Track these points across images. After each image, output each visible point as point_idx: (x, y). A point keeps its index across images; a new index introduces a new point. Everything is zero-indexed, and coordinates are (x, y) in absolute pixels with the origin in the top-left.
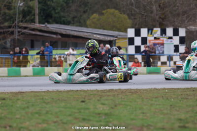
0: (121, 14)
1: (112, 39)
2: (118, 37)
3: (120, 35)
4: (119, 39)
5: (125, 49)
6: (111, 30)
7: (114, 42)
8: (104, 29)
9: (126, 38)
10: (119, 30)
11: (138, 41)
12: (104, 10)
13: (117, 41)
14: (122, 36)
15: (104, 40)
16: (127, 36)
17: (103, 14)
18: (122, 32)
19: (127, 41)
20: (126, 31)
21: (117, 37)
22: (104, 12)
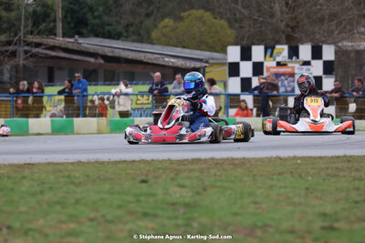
0: (215, 18)
1: (198, 65)
2: (211, 61)
3: (213, 59)
4: (212, 65)
5: (222, 85)
6: (198, 48)
7: (202, 71)
8: (184, 47)
9: (223, 64)
10: (212, 49)
11: (246, 69)
12: (184, 11)
13: (207, 69)
14: (217, 59)
16: (226, 59)
17: (179, 19)
18: (218, 52)
19: (226, 68)
20: (225, 51)
21: (207, 62)
22: (184, 14)
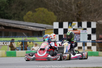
0: (49, 11)
1: (42, 30)
2: (47, 28)
3: (48, 27)
4: (47, 30)
6: (42, 23)
7: (43, 32)
8: (36, 23)
9: (52, 29)
10: (47, 23)
11: (61, 31)
12: (37, 8)
13: (45, 32)
14: (49, 27)
15: (36, 30)
16: (53, 27)
17: (35, 11)
18: (50, 24)
19: (53, 31)
20: (52, 24)
21: (45, 28)
22: (36, 10)
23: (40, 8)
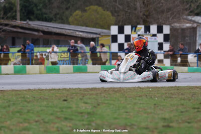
0: (104, 10)
1: (95, 36)
2: (102, 34)
3: (103, 33)
4: (102, 36)
5: (108, 47)
6: (95, 27)
7: (97, 39)
8: (87, 26)
9: (109, 36)
10: (102, 27)
11: (121, 39)
12: (87, 6)
13: (100, 39)
14: (105, 33)
15: (87, 37)
16: (110, 33)
17: (85, 11)
18: (106, 29)
19: (110, 38)
20: (109, 29)
21: (100, 34)
22: (87, 8)
23: (92, 7)
